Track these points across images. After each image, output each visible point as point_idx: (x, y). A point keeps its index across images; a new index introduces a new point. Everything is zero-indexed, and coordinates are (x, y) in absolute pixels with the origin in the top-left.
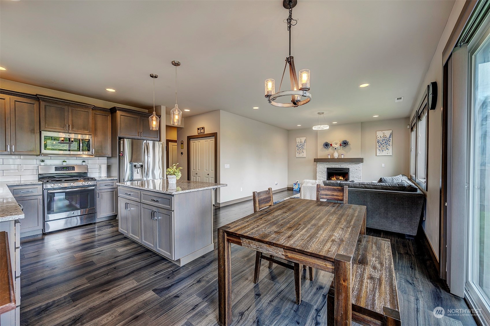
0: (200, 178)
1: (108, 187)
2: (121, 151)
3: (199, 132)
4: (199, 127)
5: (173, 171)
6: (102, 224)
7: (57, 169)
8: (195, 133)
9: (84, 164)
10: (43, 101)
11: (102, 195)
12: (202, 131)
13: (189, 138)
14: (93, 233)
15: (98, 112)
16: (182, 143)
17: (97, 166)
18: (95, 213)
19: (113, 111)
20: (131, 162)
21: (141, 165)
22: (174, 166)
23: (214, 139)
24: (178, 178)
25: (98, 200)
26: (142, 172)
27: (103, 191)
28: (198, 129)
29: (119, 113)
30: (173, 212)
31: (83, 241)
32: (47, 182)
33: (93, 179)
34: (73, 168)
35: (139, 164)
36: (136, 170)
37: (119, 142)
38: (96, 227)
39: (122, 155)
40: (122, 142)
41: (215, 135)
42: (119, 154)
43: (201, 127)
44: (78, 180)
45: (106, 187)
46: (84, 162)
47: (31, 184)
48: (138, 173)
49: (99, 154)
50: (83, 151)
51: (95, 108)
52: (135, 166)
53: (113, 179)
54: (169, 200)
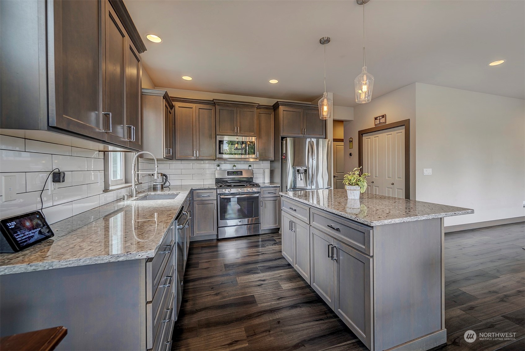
0: (378, 188)
1: (271, 195)
2: (284, 153)
3: (376, 123)
4: (376, 117)
5: (355, 178)
6: (265, 237)
7: (229, 173)
8: (371, 124)
9: (250, 168)
10: (218, 105)
11: (265, 203)
12: (383, 120)
13: (361, 133)
14: (256, 249)
15: (262, 111)
16: (351, 141)
17: (262, 171)
18: (259, 223)
19: (275, 107)
20: (294, 166)
21: (305, 170)
22: (355, 171)
23: (404, 131)
24: (364, 190)
25: (261, 209)
26: (306, 178)
27: (267, 199)
28: (376, 119)
29: (281, 108)
30: (371, 260)
31: (247, 258)
32: (220, 186)
33: (257, 185)
34: (241, 173)
35: (303, 168)
36: (300, 176)
37: (282, 142)
38: (260, 240)
39: (285, 158)
40: (284, 142)
41: (405, 124)
42: (282, 157)
43: (381, 115)
44: (244, 185)
45: (269, 195)
46: (250, 166)
47: (209, 188)
48: (301, 179)
49: (262, 158)
50: (249, 154)
51: (259, 107)
52: (298, 171)
53: (275, 185)
54: (362, 234)
